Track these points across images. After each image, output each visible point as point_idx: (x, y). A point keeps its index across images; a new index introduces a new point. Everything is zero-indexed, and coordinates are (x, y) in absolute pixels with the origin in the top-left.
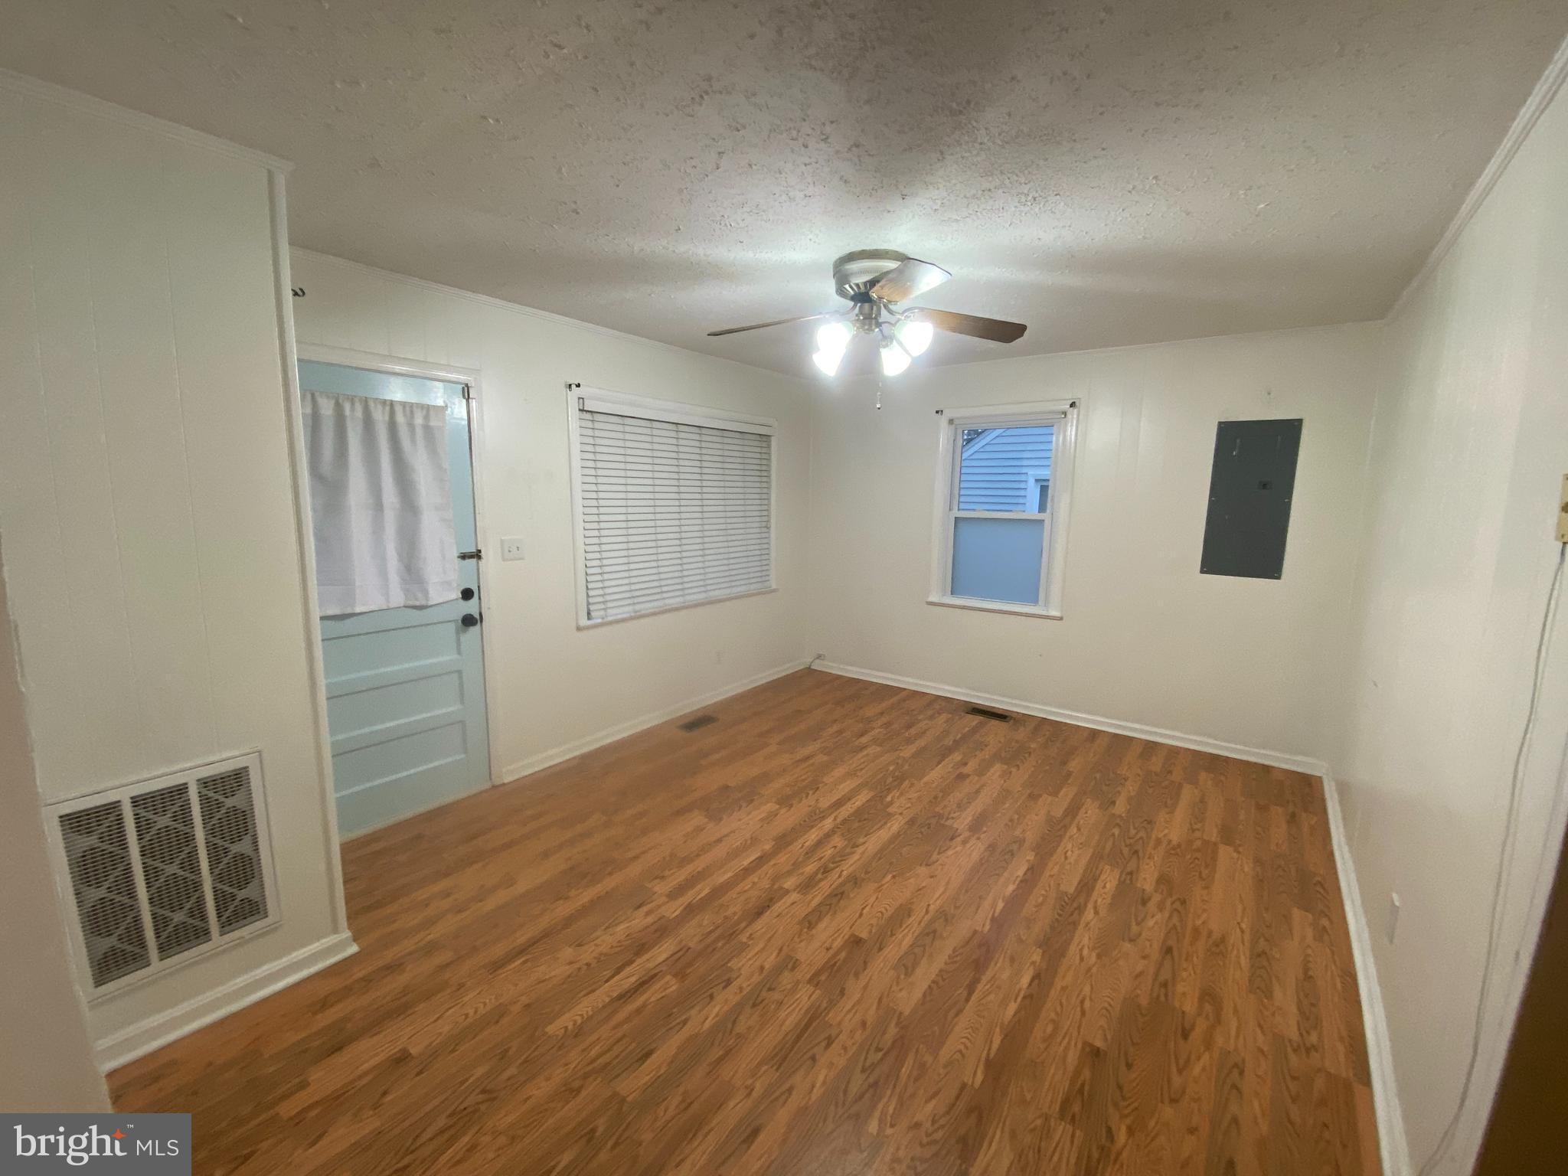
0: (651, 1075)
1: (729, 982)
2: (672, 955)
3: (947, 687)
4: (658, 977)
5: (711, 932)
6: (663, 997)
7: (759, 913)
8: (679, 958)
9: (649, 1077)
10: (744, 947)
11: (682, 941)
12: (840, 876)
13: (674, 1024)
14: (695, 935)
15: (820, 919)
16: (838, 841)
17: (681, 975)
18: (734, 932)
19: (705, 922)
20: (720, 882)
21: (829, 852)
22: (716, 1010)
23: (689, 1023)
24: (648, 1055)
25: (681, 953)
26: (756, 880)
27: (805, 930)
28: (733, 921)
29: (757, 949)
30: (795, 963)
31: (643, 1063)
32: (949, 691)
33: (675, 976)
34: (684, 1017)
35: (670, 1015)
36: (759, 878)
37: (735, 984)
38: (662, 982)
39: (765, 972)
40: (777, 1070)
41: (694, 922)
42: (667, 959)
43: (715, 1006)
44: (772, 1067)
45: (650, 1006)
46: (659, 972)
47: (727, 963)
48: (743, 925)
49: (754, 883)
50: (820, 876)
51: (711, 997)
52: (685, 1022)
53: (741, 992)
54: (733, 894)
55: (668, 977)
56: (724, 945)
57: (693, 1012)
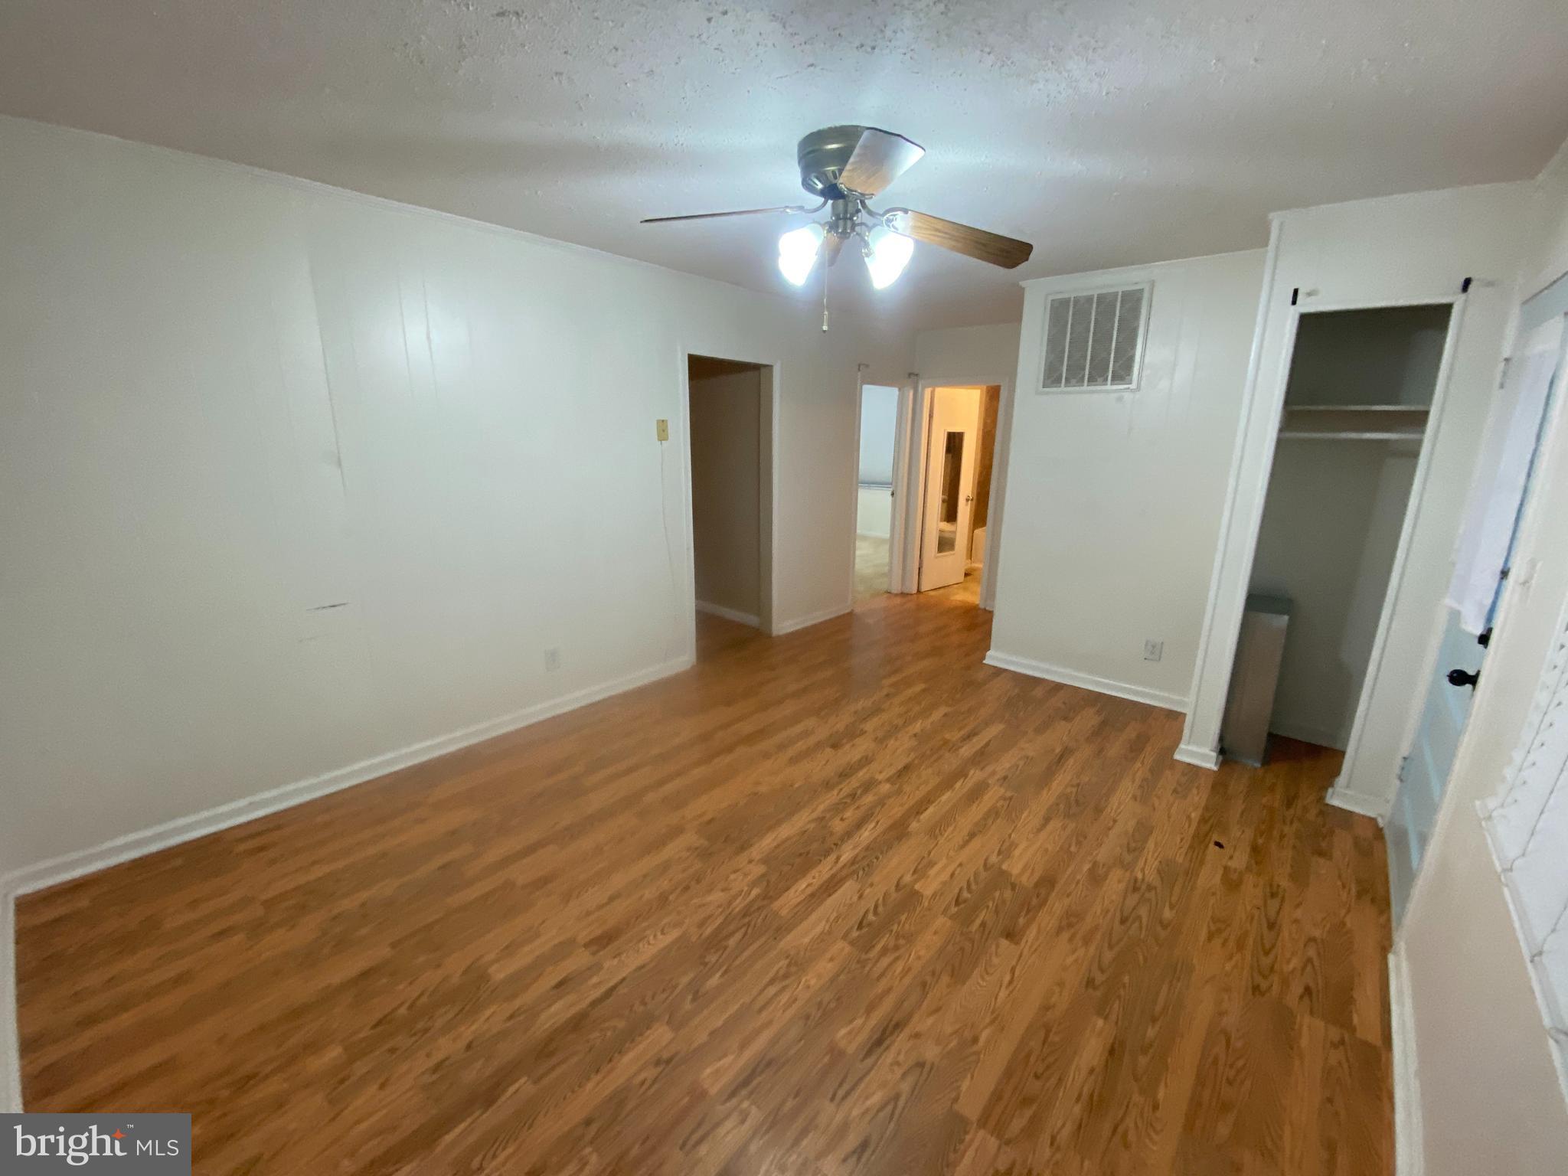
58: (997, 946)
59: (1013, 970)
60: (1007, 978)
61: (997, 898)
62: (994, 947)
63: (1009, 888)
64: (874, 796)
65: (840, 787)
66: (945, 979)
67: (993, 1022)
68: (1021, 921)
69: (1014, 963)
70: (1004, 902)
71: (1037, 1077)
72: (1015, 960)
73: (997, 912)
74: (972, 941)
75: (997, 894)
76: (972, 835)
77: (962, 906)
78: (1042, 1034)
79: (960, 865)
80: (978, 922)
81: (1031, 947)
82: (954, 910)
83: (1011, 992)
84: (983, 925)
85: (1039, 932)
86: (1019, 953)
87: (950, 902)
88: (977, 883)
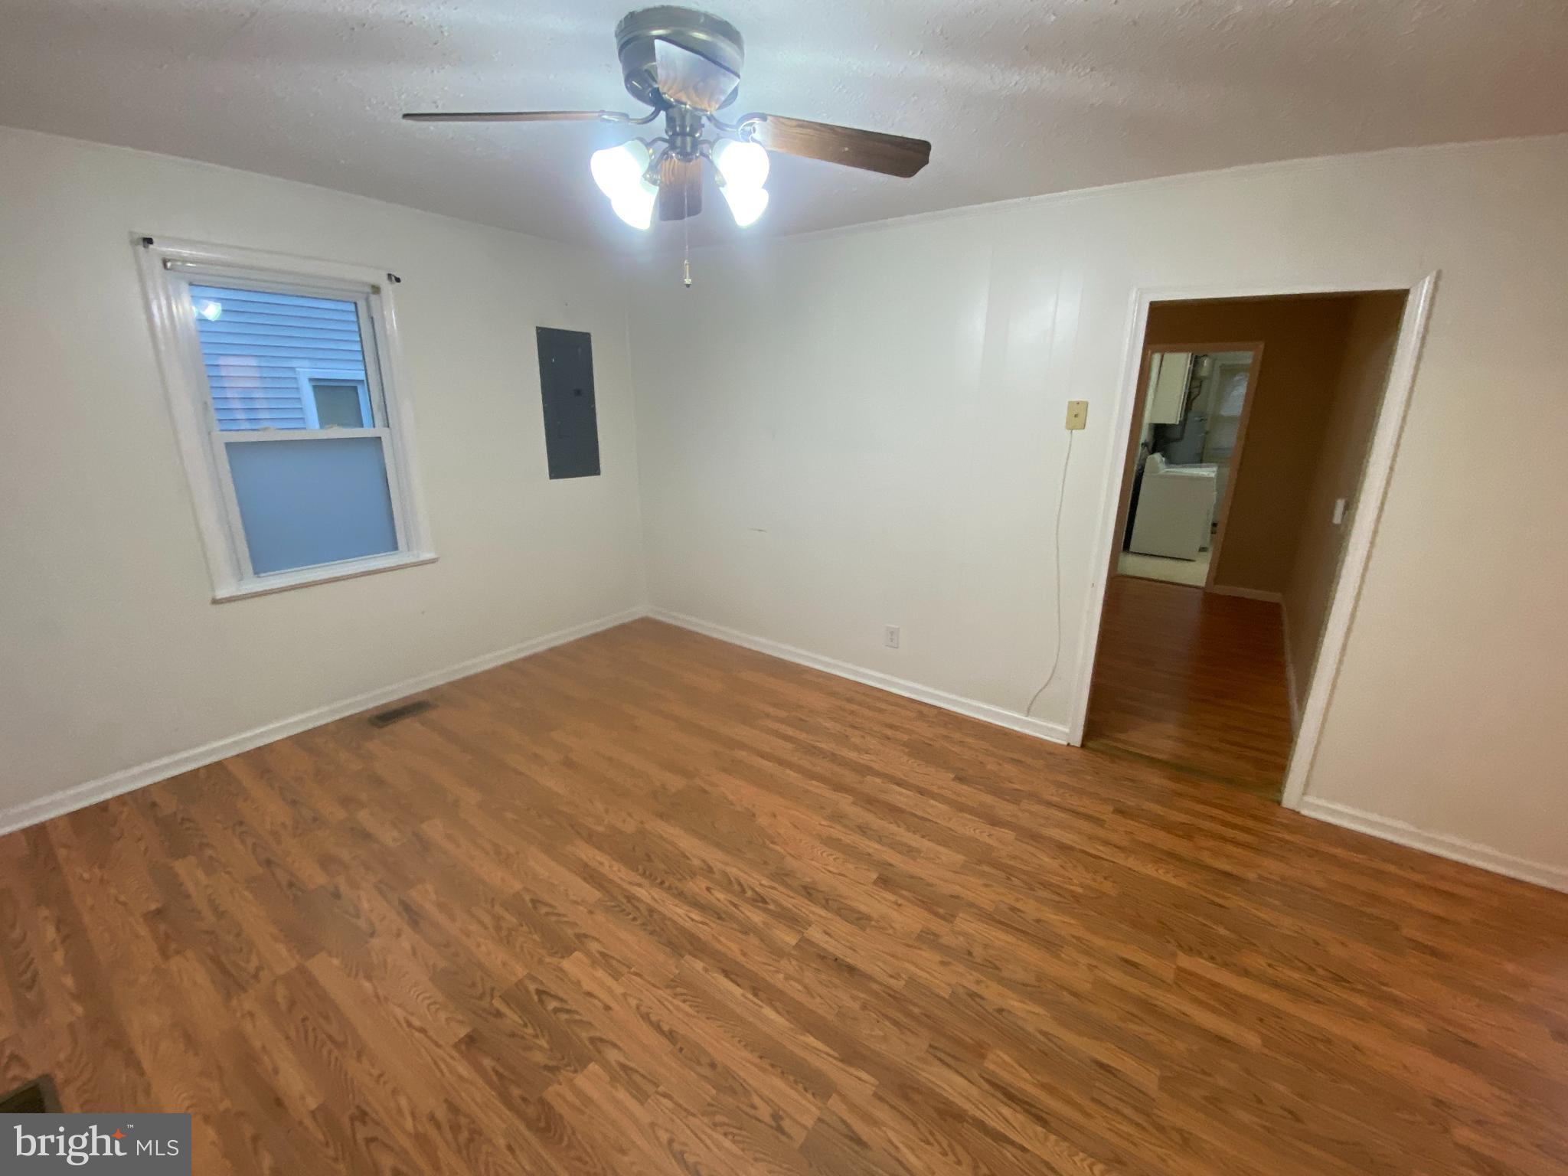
0: (1122, 1056)
1: (973, 995)
2: (949, 1066)
3: (292, 720)
4: (990, 1078)
5: (896, 1023)
6: (1021, 1066)
7: (851, 969)
8: (949, 1055)
9: (1125, 1058)
10: (912, 981)
11: (919, 1059)
12: (773, 888)
13: (1051, 1044)
14: (907, 1043)
15: (852, 910)
16: (697, 886)
17: (979, 1051)
18: (890, 995)
19: (878, 1032)
20: (787, 1024)
21: (721, 896)
22: (1014, 1003)
23: (1044, 1029)
24: (1102, 1065)
25: (942, 1056)
26: (781, 976)
27: (873, 923)
28: (868, 998)
29: (912, 968)
30: (925, 932)
31: (1116, 1070)
32: (296, 723)
33: (983, 1057)
34: (1039, 1036)
35: (1043, 1052)
36: (777, 972)
37: (974, 988)
38: (998, 1070)
39: (947, 959)
40: (1063, 947)
41: (881, 1048)
42: (957, 1071)
43: (1013, 1006)
44: (1061, 951)
45: (1039, 1078)
46: (983, 1078)
47: (944, 999)
48: (875, 987)
49: (788, 978)
50: (772, 907)
51: (1000, 1011)
52: (1045, 1034)
53: (982, 981)
54: (814, 1004)
55: (989, 1065)
56: (915, 1005)
57: (1030, 1029)
58: (462, 1022)
59: (422, 1030)
60: (417, 1023)
61: (538, 1042)
62: (460, 1017)
63: (552, 1063)
64: (764, 923)
65: (776, 885)
66: (442, 964)
67: (377, 996)
68: (487, 1063)
69: (431, 1033)
70: (529, 1048)
71: (305, 1019)
72: (435, 1037)
73: (513, 1035)
74: (481, 997)
75: (543, 1043)
76: (671, 1036)
77: (536, 998)
78: (340, 1038)
79: (607, 1008)
80: (504, 1009)
81: (444, 1061)
82: (532, 987)
83: (398, 1022)
84: (499, 1014)
85: (461, 1078)
86: (441, 1042)
87: (541, 983)
88: (568, 1021)
